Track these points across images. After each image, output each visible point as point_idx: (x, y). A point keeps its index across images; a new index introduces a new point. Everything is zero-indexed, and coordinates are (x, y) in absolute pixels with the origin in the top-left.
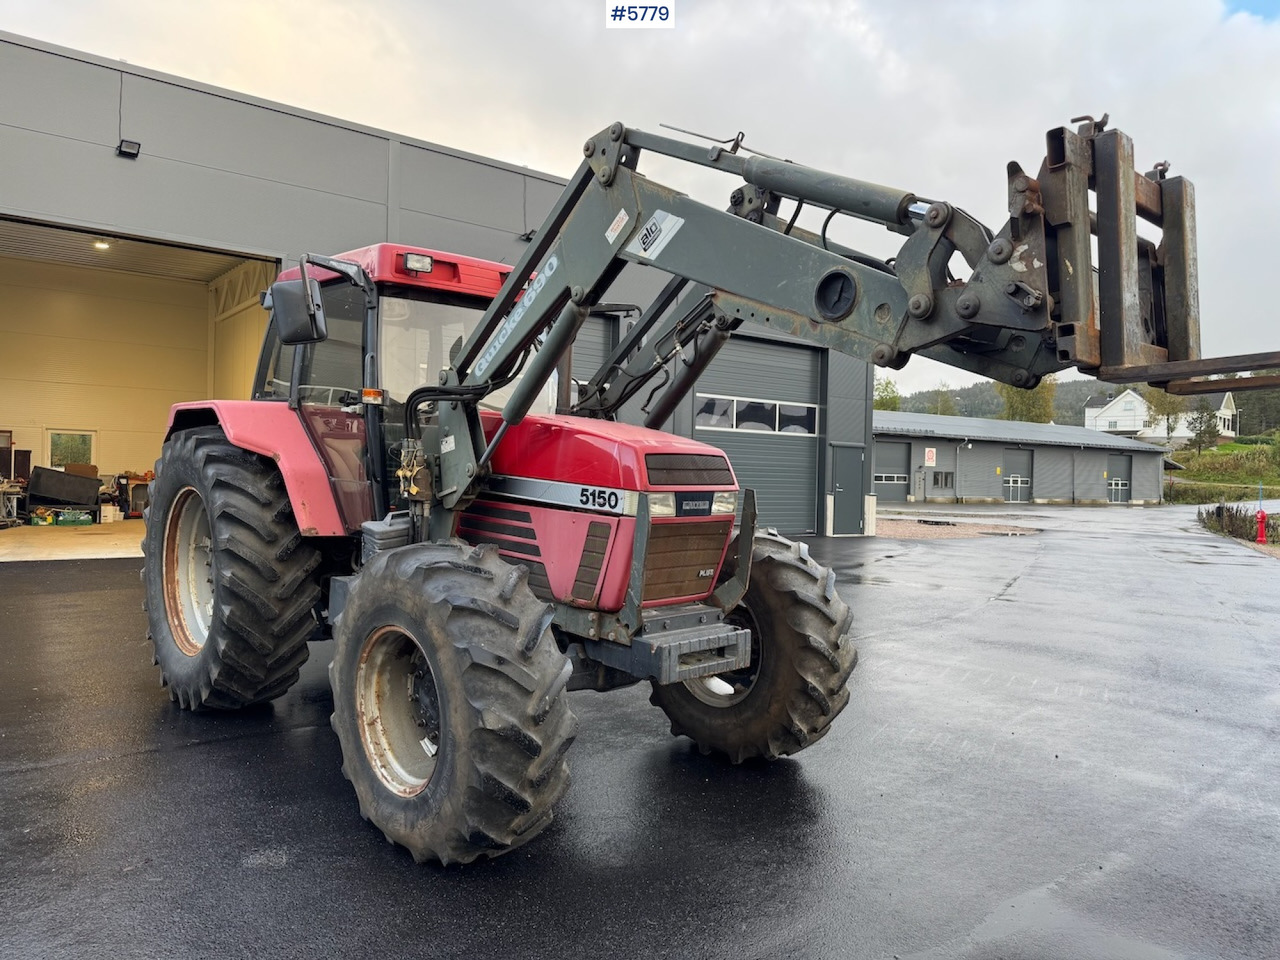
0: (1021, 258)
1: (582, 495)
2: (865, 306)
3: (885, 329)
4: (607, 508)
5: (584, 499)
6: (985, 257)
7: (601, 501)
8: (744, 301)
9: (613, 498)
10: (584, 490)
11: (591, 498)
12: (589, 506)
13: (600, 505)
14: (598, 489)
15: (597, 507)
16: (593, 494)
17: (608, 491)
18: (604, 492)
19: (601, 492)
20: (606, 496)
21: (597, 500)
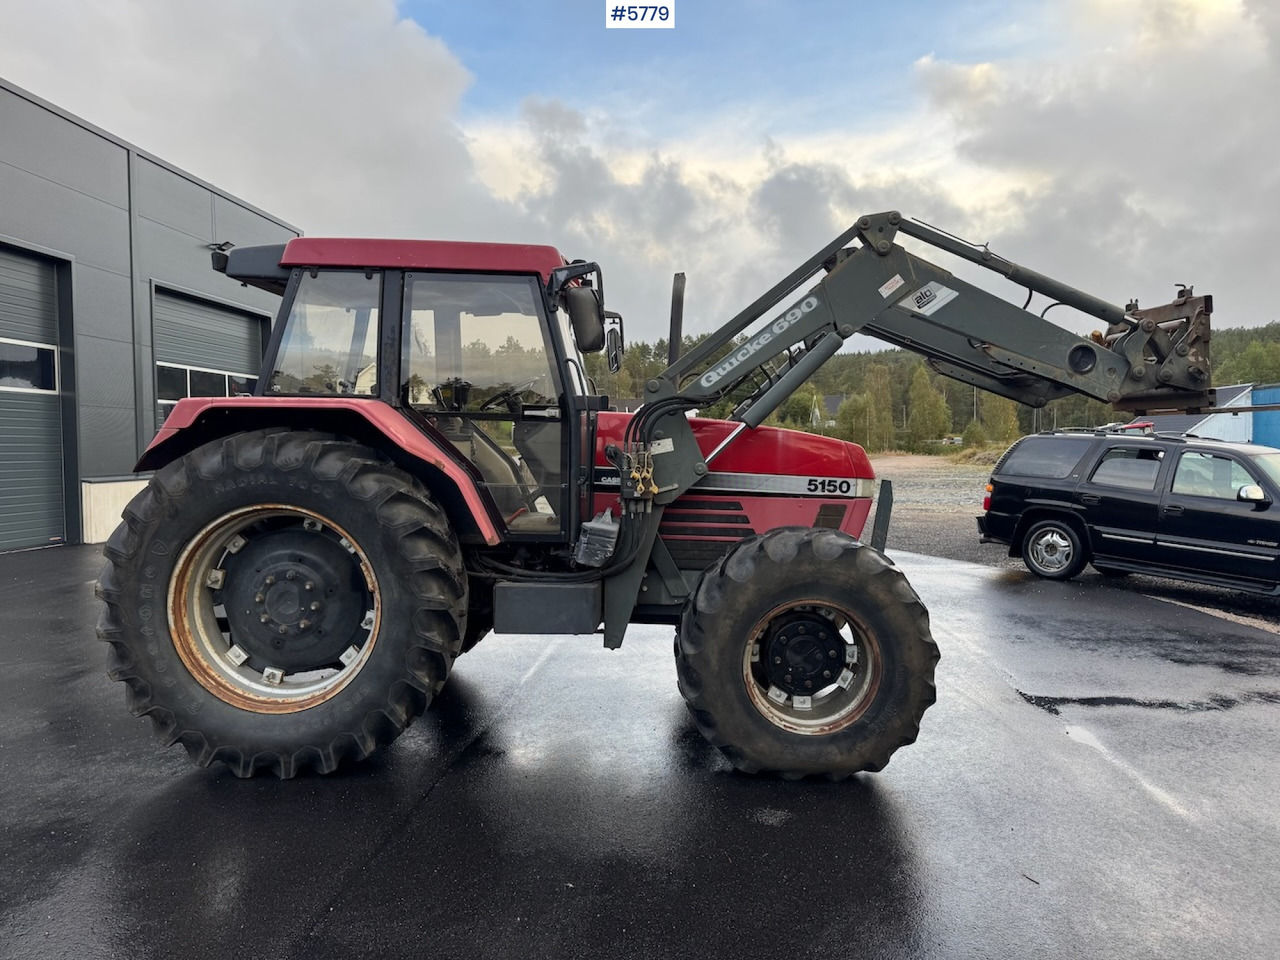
0: (1193, 355)
1: (810, 484)
2: (1100, 366)
3: (1113, 381)
4: (838, 493)
5: (813, 487)
6: (1174, 351)
7: (832, 488)
8: (1013, 354)
9: (845, 485)
10: (811, 481)
11: (820, 487)
12: (819, 492)
13: (829, 491)
14: (827, 479)
15: (826, 493)
16: (823, 483)
17: (839, 480)
18: (835, 482)
19: (830, 481)
20: (838, 484)
21: (826, 487)
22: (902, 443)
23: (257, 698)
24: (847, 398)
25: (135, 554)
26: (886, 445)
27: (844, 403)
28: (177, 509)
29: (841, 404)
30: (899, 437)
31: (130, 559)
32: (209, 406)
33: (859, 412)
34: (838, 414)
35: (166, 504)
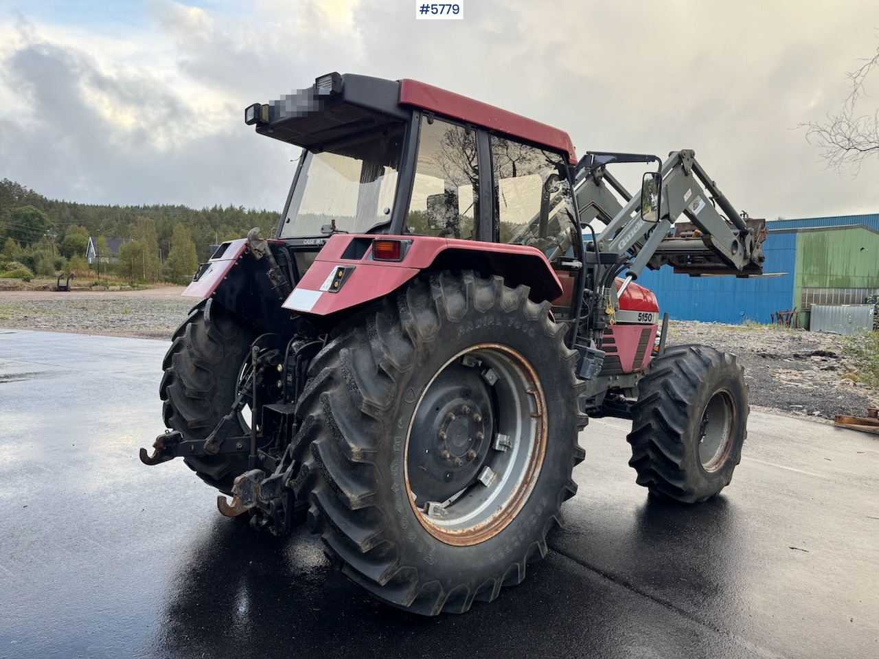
1: (639, 316)
2: (738, 251)
3: (740, 259)
4: (648, 322)
5: (640, 318)
6: (756, 246)
7: (646, 318)
9: (650, 316)
10: (640, 314)
12: (641, 322)
13: (645, 320)
14: (645, 313)
15: (644, 322)
16: (643, 315)
17: (649, 313)
18: (647, 315)
22: (167, 277)
23: (456, 533)
24: (126, 241)
25: (392, 405)
26: (156, 278)
27: (124, 245)
28: (429, 354)
29: (121, 245)
30: (165, 273)
31: (387, 412)
32: (445, 247)
33: (137, 253)
34: (120, 253)
35: (420, 348)
